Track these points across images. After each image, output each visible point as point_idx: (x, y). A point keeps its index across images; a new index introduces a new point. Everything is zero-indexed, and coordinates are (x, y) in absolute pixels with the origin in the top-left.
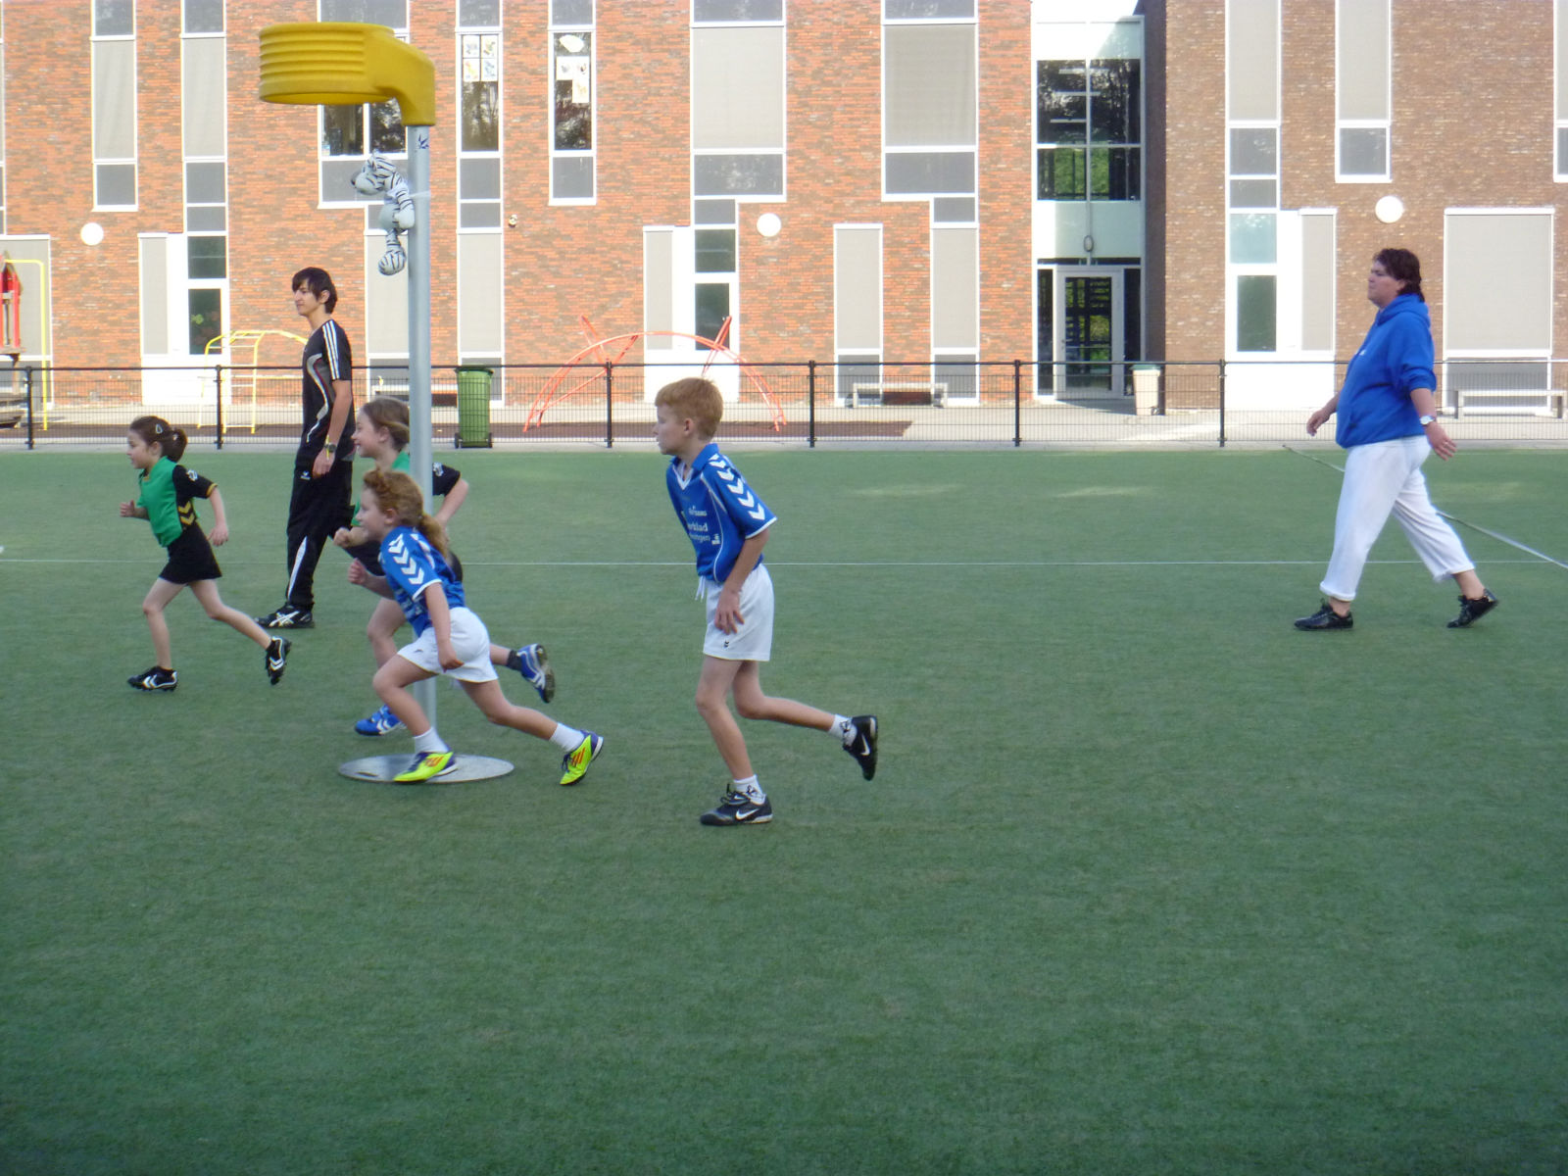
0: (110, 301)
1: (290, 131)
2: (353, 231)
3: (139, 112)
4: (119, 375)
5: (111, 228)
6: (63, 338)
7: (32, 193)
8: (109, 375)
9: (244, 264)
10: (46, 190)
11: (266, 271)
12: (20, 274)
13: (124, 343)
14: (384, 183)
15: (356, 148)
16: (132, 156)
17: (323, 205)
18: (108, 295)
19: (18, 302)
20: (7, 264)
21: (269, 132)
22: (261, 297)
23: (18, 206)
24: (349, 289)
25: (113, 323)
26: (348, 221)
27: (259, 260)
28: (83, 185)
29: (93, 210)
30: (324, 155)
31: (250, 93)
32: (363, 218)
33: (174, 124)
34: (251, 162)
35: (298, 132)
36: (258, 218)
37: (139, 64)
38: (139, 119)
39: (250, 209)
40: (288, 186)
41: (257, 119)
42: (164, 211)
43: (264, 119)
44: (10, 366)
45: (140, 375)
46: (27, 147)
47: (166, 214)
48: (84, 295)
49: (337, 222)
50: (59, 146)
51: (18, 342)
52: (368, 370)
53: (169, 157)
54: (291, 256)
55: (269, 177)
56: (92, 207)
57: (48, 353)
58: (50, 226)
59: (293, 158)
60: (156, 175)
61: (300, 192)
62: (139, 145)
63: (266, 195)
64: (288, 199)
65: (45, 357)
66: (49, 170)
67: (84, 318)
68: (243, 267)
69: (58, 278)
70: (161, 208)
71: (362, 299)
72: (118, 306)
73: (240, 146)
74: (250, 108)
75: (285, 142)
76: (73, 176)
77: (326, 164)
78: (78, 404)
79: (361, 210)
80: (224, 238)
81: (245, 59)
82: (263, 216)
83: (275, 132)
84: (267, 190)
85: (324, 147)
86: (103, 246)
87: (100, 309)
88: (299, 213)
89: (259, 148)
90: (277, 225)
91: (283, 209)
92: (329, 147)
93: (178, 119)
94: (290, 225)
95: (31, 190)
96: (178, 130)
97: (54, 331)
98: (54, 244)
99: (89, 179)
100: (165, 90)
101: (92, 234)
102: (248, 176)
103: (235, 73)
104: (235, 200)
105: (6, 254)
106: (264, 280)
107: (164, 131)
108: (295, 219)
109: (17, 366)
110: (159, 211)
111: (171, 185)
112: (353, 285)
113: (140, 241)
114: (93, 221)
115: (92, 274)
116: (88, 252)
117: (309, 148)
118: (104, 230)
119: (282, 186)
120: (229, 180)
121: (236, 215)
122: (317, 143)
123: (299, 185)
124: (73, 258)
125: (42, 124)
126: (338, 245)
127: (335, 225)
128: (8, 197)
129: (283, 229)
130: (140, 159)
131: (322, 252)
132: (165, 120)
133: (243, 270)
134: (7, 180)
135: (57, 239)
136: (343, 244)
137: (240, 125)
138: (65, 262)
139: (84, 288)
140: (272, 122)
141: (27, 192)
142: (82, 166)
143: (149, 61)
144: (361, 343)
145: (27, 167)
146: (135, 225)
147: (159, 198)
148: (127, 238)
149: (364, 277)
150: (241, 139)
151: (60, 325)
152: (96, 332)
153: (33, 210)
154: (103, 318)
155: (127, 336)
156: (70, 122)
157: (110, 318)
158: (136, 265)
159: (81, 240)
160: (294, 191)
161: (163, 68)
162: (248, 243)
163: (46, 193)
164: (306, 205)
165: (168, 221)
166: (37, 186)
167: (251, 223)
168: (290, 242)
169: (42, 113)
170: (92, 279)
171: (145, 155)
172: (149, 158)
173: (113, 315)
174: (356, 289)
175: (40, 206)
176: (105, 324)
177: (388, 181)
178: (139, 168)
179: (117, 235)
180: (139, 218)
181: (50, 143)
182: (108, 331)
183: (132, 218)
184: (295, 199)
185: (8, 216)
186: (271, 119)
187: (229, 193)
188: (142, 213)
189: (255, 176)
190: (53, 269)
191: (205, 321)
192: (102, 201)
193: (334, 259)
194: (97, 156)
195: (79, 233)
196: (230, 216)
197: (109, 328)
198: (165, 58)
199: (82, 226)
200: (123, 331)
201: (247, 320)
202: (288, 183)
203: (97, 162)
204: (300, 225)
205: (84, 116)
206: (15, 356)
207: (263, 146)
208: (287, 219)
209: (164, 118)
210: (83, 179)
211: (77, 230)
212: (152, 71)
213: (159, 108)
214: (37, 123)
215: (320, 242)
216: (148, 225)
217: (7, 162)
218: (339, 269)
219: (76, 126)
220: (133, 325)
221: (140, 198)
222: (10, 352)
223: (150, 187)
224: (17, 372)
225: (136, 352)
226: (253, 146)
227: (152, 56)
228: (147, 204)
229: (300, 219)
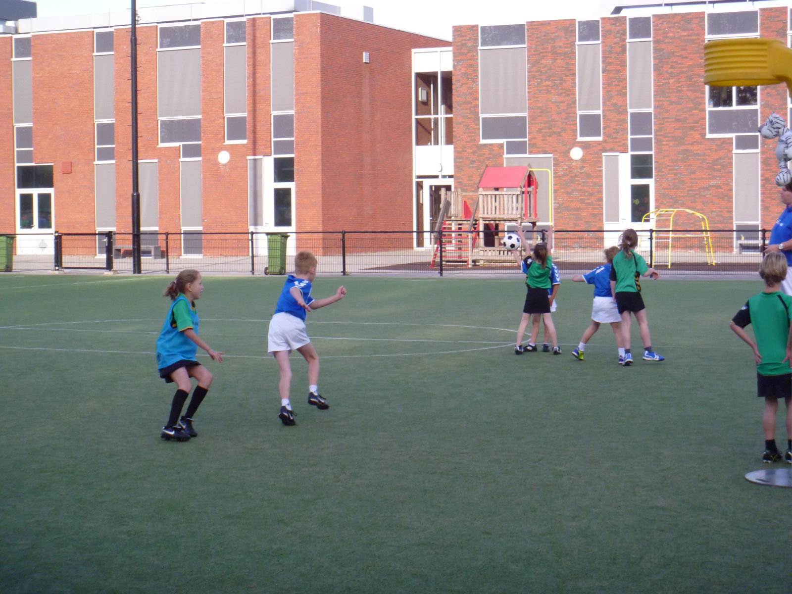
0: (587, 192)
1: (689, 94)
2: (726, 151)
3: (603, 84)
4: (591, 234)
5: (588, 150)
6: (559, 213)
7: (543, 131)
8: (586, 234)
9: (663, 170)
10: (551, 129)
11: (676, 174)
12: (537, 177)
13: (594, 215)
14: (778, 132)
15: (728, 102)
16: (599, 109)
17: (709, 136)
18: (585, 188)
19: (536, 192)
20: (530, 171)
21: (678, 94)
22: (673, 189)
23: (535, 138)
24: (724, 184)
25: (588, 204)
26: (724, 145)
27: (671, 168)
28: (572, 126)
29: (577, 140)
30: (709, 108)
31: (667, 72)
32: (732, 143)
33: (623, 91)
34: (667, 111)
35: (695, 94)
36: (671, 144)
37: (603, 57)
38: (603, 88)
39: (667, 139)
40: (688, 125)
41: (671, 87)
42: (617, 140)
43: (675, 87)
44: (531, 229)
45: (603, 234)
46: (541, 105)
47: (619, 142)
48: (572, 188)
49: (717, 145)
50: (557, 104)
51: (536, 215)
52: (735, 233)
53: (620, 110)
54: (690, 165)
55: (677, 120)
56: (577, 138)
57: (552, 222)
58: (554, 149)
59: (691, 109)
60: (613, 120)
61: (696, 129)
62: (603, 103)
63: (676, 131)
64: (689, 133)
65: (551, 223)
66: (553, 118)
67: (572, 201)
68: (663, 172)
69: (557, 179)
70: (616, 138)
71: (731, 190)
72: (591, 194)
73: (660, 103)
74: (667, 81)
75: (687, 100)
76: (566, 121)
77: (710, 112)
78: (569, 250)
79: (731, 139)
80: (651, 155)
81: (664, 53)
82: (673, 142)
83: (681, 94)
84: (676, 128)
85: (709, 104)
86: (583, 160)
87: (581, 196)
88: (695, 140)
89: (672, 103)
90: (681, 148)
91: (686, 138)
92: (712, 103)
93: (625, 88)
94: (690, 147)
95: (541, 129)
96: (625, 94)
97: (554, 209)
98: (555, 159)
99: (574, 122)
100: (618, 71)
101: (576, 154)
102: (666, 120)
103: (657, 61)
104: (658, 133)
105: (530, 166)
106: (674, 179)
107: (618, 95)
108: (692, 144)
109: (535, 229)
110: (615, 140)
111: (621, 125)
112: (726, 182)
113: (604, 157)
114: (577, 146)
115: (576, 176)
116: (574, 164)
117: (701, 103)
118: (583, 151)
119: (685, 125)
120: (655, 122)
121: (658, 142)
122: (705, 100)
123: (695, 125)
124: (566, 167)
125: (549, 92)
126: (717, 159)
127: (716, 147)
128: (529, 133)
129: (686, 150)
130: (604, 111)
131: (708, 163)
132: (618, 88)
133: (662, 174)
134: (529, 124)
135: (557, 156)
136: (720, 158)
137: (660, 91)
138: (561, 169)
139: (571, 184)
140: (679, 89)
141: (540, 131)
142: (571, 115)
143: (609, 55)
144: (731, 215)
145: (541, 116)
146: (601, 148)
147: (614, 133)
148: (596, 156)
149: (732, 177)
150: (661, 99)
151: (558, 205)
152: (578, 209)
153: (544, 140)
154: (582, 201)
155: (596, 211)
156: (564, 91)
157: (586, 201)
158: (601, 171)
159: (570, 157)
160: (692, 128)
161: (617, 59)
162: (665, 158)
163: (551, 130)
164: (699, 136)
165: (619, 146)
166: (546, 127)
167: (667, 146)
168: (690, 158)
169: (549, 86)
170: (576, 179)
171: (607, 109)
172: (609, 110)
173: (589, 199)
174: (728, 184)
175: (547, 138)
176: (584, 205)
177: (781, 130)
178: (604, 116)
179: (590, 154)
180: (603, 144)
181: (553, 102)
182: (585, 209)
183: (599, 144)
184: (693, 132)
185: (529, 144)
186: (679, 87)
187: (655, 129)
188: (604, 141)
189: (670, 120)
190: (554, 173)
191: (640, 203)
192: (581, 135)
193: (715, 167)
194: (579, 110)
195: (569, 153)
196: (655, 143)
197: (585, 207)
198: (618, 53)
199: (571, 149)
200: (594, 209)
201: (665, 202)
202: (689, 123)
203: (579, 113)
204: (696, 148)
205: (572, 87)
206: (534, 224)
207: (673, 102)
208: (689, 144)
209: (617, 87)
210: (571, 123)
211: (568, 151)
212: (610, 61)
213: (614, 82)
214: (546, 91)
215: (707, 157)
216: (608, 148)
217: (528, 113)
218: (718, 173)
219: (568, 93)
220: (599, 205)
221: (603, 133)
222: (531, 221)
223: (609, 127)
224: (535, 233)
225: (601, 220)
226: (669, 103)
227: (610, 52)
228: (608, 136)
229: (695, 144)
